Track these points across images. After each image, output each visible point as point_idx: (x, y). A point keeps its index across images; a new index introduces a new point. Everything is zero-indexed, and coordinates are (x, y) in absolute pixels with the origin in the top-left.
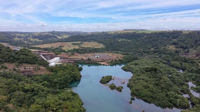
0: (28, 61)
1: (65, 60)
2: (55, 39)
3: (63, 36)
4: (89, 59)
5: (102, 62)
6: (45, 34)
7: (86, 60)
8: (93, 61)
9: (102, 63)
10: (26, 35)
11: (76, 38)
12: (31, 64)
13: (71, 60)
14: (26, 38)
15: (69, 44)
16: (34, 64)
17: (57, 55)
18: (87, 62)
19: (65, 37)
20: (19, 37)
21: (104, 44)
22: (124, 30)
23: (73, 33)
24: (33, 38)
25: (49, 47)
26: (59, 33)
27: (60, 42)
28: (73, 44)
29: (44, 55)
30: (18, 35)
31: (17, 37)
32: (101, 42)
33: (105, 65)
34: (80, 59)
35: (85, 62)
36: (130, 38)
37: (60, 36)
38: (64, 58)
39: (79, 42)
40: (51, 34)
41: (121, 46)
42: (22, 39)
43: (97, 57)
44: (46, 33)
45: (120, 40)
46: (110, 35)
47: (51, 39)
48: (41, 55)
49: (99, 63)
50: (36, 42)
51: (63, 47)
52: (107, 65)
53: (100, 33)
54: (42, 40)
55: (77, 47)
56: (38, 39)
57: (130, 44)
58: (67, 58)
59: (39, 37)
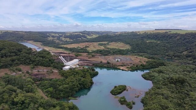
0: (43, 64)
1: (84, 62)
2: (84, 38)
3: (93, 35)
4: (108, 63)
5: (122, 66)
6: (76, 34)
7: (105, 64)
8: (112, 64)
9: (122, 68)
10: (60, 34)
11: (104, 38)
12: (45, 66)
13: (90, 63)
14: (59, 38)
15: (95, 44)
16: (48, 67)
17: (77, 57)
18: (106, 66)
19: (94, 36)
20: (53, 37)
21: (131, 45)
22: (156, 30)
23: (103, 33)
24: (65, 37)
25: (76, 47)
26: (89, 33)
27: (88, 42)
28: (100, 45)
29: (64, 57)
30: (53, 34)
31: (51, 37)
32: (127, 43)
33: (124, 70)
34: (99, 62)
35: (103, 65)
36: (159, 39)
37: (90, 35)
38: (83, 60)
39: (106, 43)
40: (82, 34)
41: (148, 47)
42: (56, 38)
43: (118, 61)
44: (77, 32)
45: (148, 41)
46: (139, 35)
47: (80, 39)
48: (61, 56)
49: (118, 67)
50: (66, 41)
51: (88, 47)
52: (126, 71)
53: (128, 33)
54: (72, 39)
55: (102, 48)
56: (68, 38)
57: (159, 46)
58: (87, 60)
59: (70, 37)
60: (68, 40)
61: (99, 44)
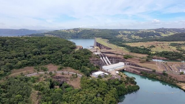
1: (131, 68)
2: (157, 37)
3: (169, 33)
4: (164, 74)
6: (149, 31)
7: (159, 74)
8: (170, 77)
12: (73, 68)
13: (138, 69)
14: (129, 36)
15: (167, 43)
16: (77, 69)
17: (126, 60)
18: (159, 77)
19: (171, 34)
20: (124, 34)
24: (135, 35)
25: (139, 47)
26: (164, 31)
27: (157, 41)
28: (172, 45)
29: (109, 58)
30: (126, 32)
31: (121, 34)
34: (151, 70)
35: (155, 76)
37: (166, 33)
38: (132, 65)
40: (155, 31)
42: (126, 36)
43: (182, 73)
47: (152, 37)
48: (106, 57)
51: (154, 47)
54: (142, 37)
56: (138, 36)
58: (136, 65)
59: (141, 35)
60: (137, 37)
61: (172, 43)
